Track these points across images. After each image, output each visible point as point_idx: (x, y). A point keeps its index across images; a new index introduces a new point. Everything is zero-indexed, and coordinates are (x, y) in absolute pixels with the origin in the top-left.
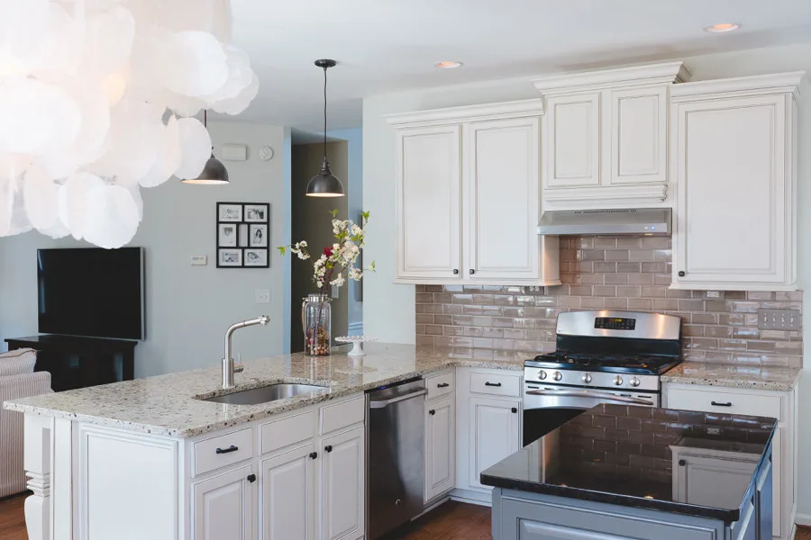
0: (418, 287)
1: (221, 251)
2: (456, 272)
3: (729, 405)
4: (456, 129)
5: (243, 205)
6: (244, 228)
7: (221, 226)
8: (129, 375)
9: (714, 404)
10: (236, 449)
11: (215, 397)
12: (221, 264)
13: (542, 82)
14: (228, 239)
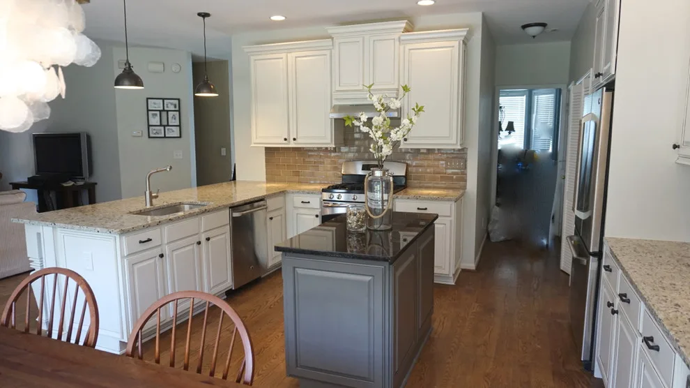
0: (266, 148)
1: (151, 128)
2: (285, 139)
3: (426, 209)
5: (163, 99)
6: (164, 114)
7: (150, 112)
8: (92, 201)
9: (418, 209)
10: (151, 240)
11: (140, 213)
12: (151, 135)
13: (332, 30)
14: (155, 121)
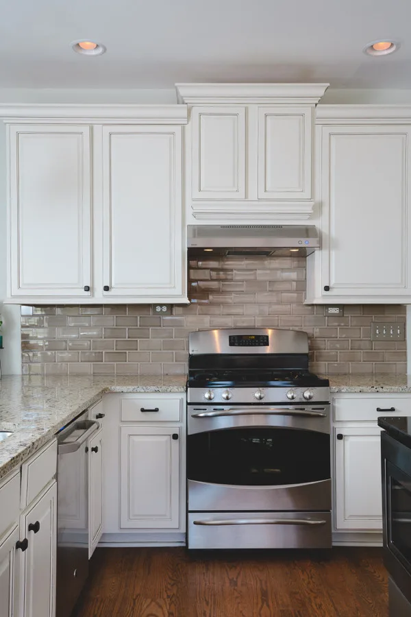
2: (87, 289)
3: (393, 410)
4: (86, 130)
